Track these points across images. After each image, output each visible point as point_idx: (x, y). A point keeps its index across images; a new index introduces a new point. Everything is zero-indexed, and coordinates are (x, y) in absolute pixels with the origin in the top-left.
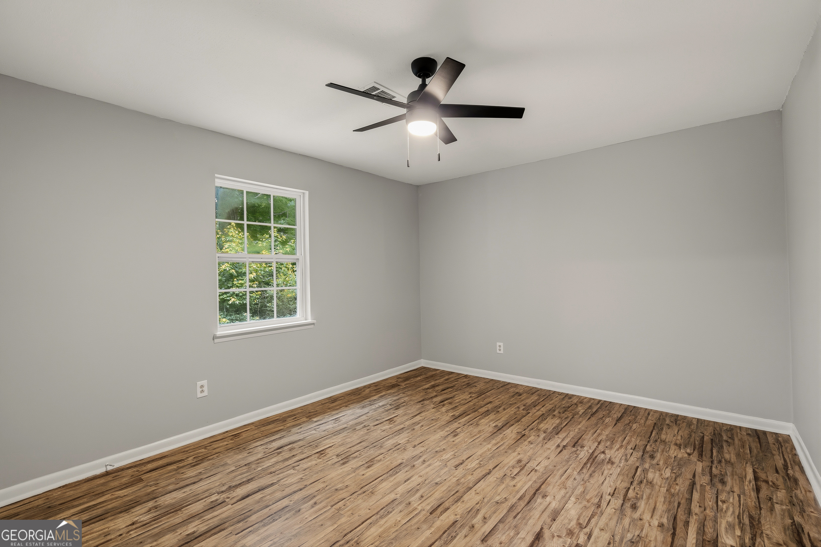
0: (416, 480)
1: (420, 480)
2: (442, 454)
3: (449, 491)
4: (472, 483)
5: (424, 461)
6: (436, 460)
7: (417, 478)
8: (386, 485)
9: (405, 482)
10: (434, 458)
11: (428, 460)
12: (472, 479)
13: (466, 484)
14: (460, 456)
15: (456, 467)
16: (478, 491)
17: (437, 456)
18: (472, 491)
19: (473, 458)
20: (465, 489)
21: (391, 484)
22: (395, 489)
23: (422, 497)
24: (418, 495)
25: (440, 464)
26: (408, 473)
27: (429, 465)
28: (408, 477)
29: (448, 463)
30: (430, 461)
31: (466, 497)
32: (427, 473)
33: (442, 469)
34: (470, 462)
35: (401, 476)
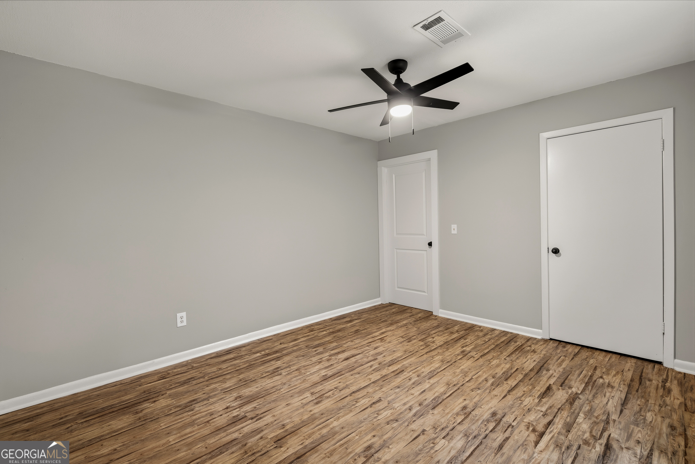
0: (416, 391)
1: (412, 391)
2: (392, 417)
3: (389, 382)
4: (371, 386)
5: (410, 410)
6: (398, 409)
7: (415, 393)
8: (440, 389)
9: (424, 391)
10: (399, 412)
11: (406, 410)
12: (370, 390)
13: (376, 386)
14: (372, 413)
15: (379, 400)
16: (369, 380)
17: (396, 414)
18: (372, 381)
19: (360, 409)
20: (378, 382)
21: (436, 390)
22: (431, 386)
23: (410, 379)
24: (413, 381)
25: (394, 405)
26: (424, 398)
27: (405, 404)
28: (423, 395)
29: (386, 405)
30: (404, 409)
31: (379, 377)
32: (407, 397)
33: (393, 399)
34: (365, 405)
35: (430, 396)
